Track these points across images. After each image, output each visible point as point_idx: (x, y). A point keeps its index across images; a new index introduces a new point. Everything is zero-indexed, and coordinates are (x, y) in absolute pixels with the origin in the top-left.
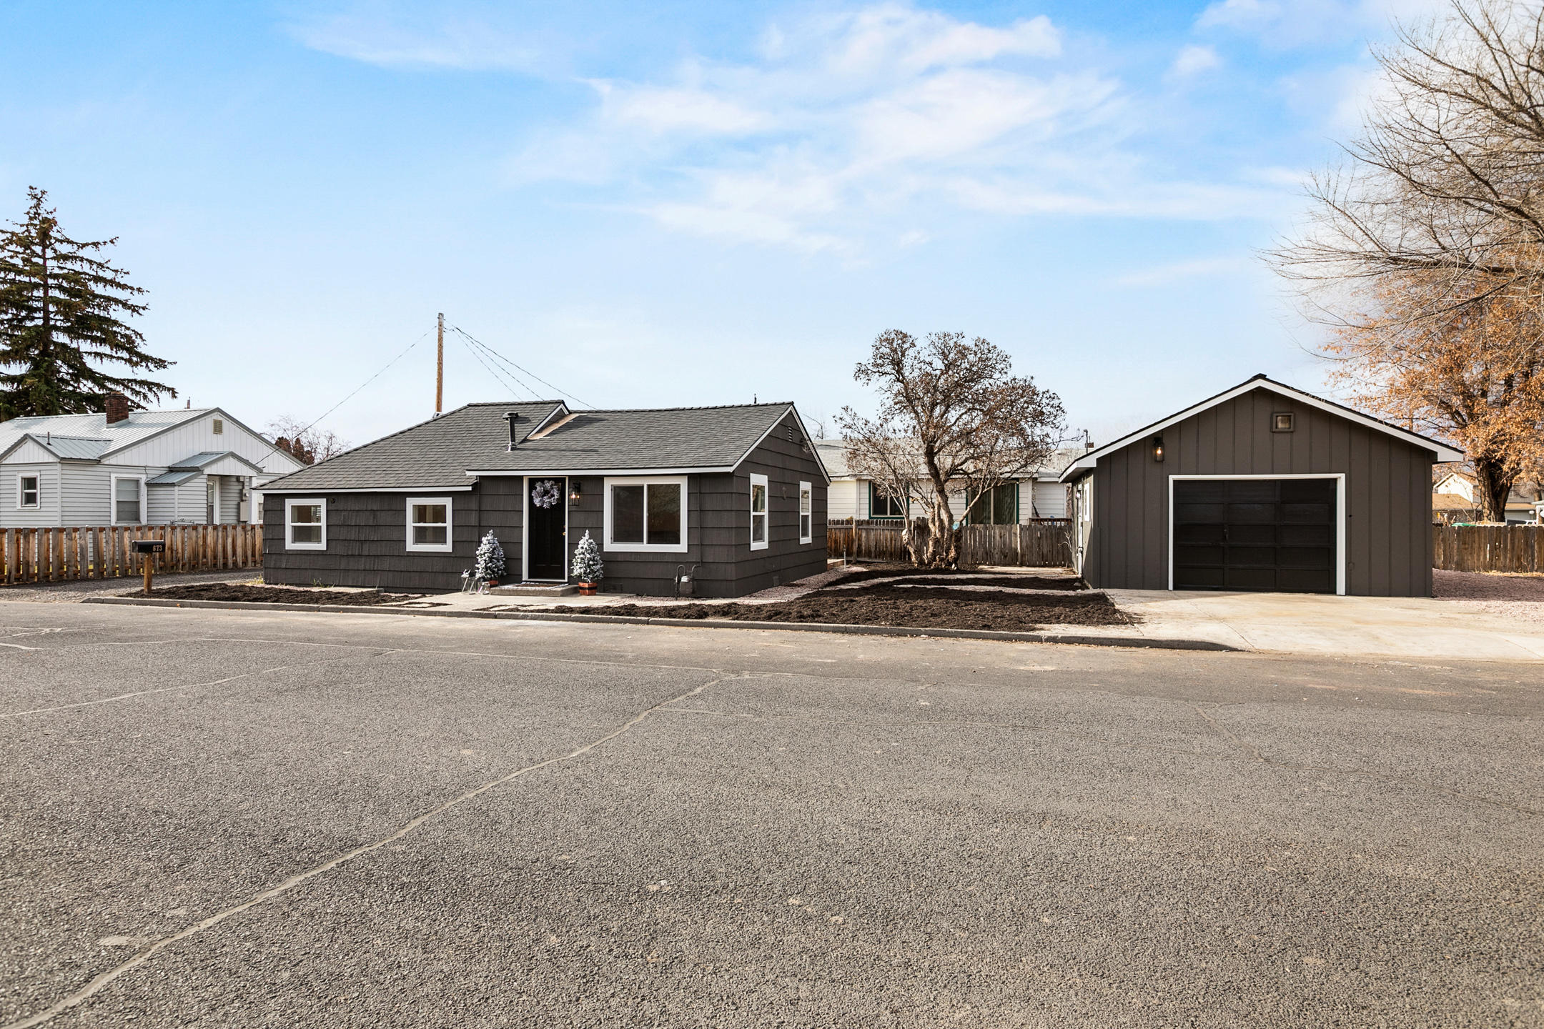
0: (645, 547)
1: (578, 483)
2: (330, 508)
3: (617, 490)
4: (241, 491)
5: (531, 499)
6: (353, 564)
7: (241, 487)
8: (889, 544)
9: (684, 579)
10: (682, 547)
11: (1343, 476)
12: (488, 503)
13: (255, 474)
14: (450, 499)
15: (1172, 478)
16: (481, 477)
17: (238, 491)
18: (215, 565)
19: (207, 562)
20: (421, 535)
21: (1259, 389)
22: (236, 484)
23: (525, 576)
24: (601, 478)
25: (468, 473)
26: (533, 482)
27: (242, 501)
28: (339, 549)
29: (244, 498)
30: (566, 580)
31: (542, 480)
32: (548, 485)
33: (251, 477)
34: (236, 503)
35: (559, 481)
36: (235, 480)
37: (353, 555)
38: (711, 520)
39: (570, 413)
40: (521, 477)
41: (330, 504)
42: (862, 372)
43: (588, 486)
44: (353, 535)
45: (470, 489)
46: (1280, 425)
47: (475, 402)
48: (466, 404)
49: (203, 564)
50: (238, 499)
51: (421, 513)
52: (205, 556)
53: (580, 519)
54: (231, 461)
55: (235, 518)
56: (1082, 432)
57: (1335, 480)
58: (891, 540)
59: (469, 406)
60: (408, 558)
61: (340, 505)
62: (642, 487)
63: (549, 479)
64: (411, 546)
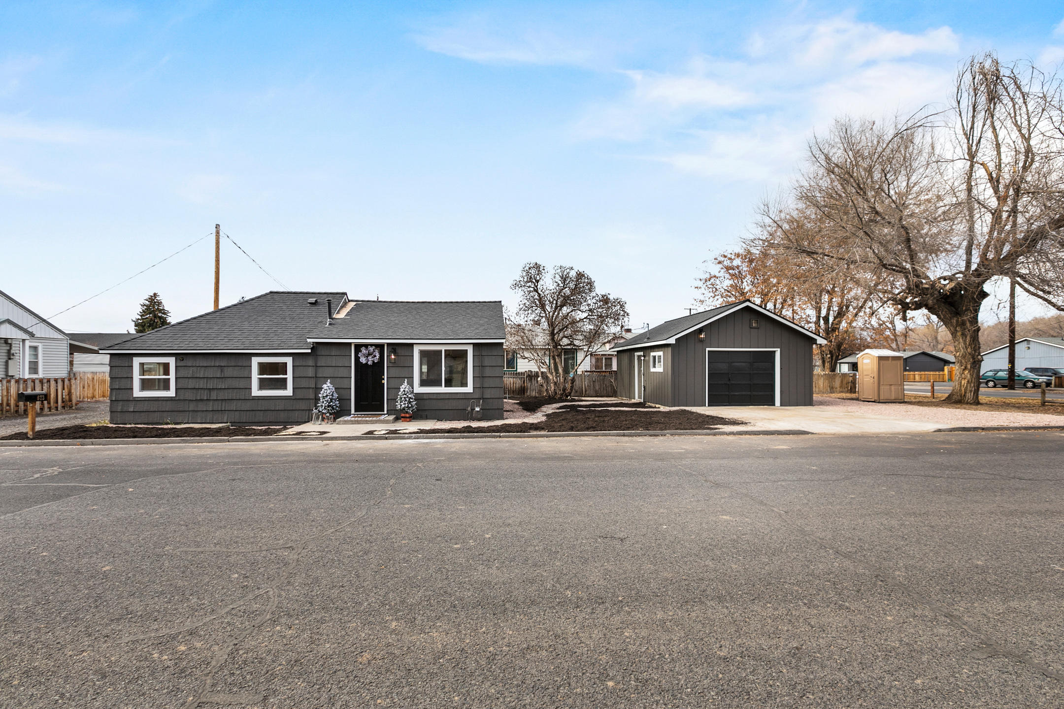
0: (443, 389)
1: (393, 347)
2: (178, 365)
3: (423, 354)
4: (9, 351)
5: (357, 359)
6: (201, 406)
7: (8, 348)
8: (512, 386)
9: (477, 409)
10: (469, 389)
11: (779, 349)
12: (322, 362)
13: (28, 337)
14: (291, 358)
15: (707, 349)
16: (316, 343)
17: (6, 351)
18: (17, 411)
19: (10, 409)
20: (263, 384)
21: (748, 307)
22: (4, 345)
23: (353, 411)
24: (412, 345)
25: (309, 340)
26: (358, 347)
27: (10, 359)
28: (189, 395)
29: (12, 357)
30: (385, 412)
31: (366, 346)
32: (371, 349)
33: (24, 340)
34: (4, 360)
35: (380, 347)
36: (3, 342)
37: (201, 400)
38: (488, 372)
39: (349, 301)
40: (350, 344)
41: (178, 361)
42: (516, 285)
43: (402, 350)
44: (202, 384)
45: (309, 351)
46: (754, 325)
47: (275, 290)
48: (268, 291)
49: (7, 411)
50: (6, 358)
51: (264, 369)
52: (8, 405)
53: (395, 372)
54: (7, 326)
55: (4, 373)
56: (646, 325)
57: (775, 352)
58: (513, 383)
59: (271, 292)
60: (253, 401)
61: (189, 362)
62: (441, 351)
63: (372, 345)
64: (256, 392)
